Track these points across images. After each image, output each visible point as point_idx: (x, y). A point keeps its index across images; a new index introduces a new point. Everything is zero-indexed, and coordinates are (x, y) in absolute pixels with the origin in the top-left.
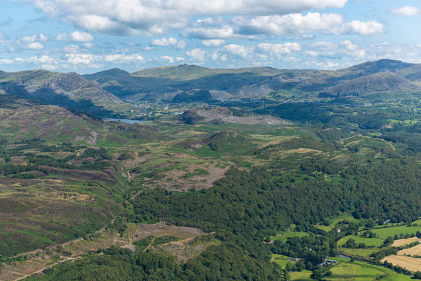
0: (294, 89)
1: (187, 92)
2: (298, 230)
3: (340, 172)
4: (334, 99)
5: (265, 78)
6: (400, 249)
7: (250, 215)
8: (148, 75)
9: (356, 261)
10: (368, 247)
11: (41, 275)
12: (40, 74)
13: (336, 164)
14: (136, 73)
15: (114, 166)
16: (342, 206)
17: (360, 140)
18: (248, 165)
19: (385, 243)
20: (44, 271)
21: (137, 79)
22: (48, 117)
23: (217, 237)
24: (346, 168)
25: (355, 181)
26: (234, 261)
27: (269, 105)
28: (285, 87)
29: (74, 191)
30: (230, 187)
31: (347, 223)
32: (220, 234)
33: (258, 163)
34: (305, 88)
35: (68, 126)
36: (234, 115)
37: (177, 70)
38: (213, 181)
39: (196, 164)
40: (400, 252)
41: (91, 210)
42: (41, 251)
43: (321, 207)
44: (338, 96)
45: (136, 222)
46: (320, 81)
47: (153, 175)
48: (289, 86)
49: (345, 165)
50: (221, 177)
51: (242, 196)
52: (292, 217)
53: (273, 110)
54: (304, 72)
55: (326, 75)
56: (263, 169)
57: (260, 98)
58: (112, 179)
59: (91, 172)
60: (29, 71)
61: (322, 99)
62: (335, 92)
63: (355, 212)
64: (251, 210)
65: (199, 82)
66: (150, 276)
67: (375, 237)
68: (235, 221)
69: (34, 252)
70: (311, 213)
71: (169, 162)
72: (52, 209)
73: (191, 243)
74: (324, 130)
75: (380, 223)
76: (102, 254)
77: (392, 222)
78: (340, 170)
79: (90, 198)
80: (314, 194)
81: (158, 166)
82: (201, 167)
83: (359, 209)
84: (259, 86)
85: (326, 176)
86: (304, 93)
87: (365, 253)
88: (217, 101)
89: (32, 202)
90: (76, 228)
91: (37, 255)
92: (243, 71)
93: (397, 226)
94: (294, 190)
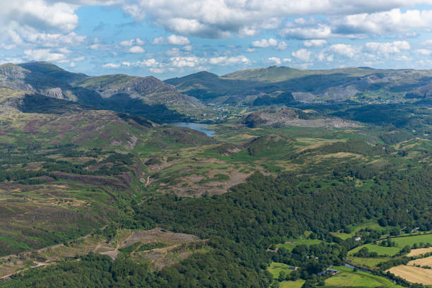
0: (382, 91)
1: (269, 95)
2: (312, 237)
3: (374, 177)
4: (420, 99)
5: (353, 79)
6: (412, 259)
7: (260, 222)
8: (237, 78)
9: (358, 272)
10: (381, 256)
11: (6, 280)
12: (117, 78)
13: (373, 169)
14: (226, 76)
15: (132, 171)
16: (367, 213)
17: (416, 143)
18: (278, 170)
19: (401, 252)
20: (11, 277)
21: (224, 82)
22: (90, 122)
23: (210, 244)
24: (381, 173)
25: (388, 187)
26: (216, 269)
27: (353, 107)
28: (372, 88)
29: (72, 197)
30: (246, 193)
31: (369, 231)
32: (213, 242)
33: (289, 167)
34: (392, 89)
35: (107, 131)
36: (300, 118)
37: (267, 72)
38: (229, 187)
39: (219, 169)
40: (412, 262)
41: (82, 216)
42: (15, 256)
43: (344, 214)
44: (425, 97)
45: (132, 228)
46: (411, 81)
47: (170, 181)
48: (376, 87)
49: (381, 170)
50: (242, 182)
51: (257, 202)
52: (309, 225)
53: (354, 112)
54: (395, 72)
55: (418, 74)
56: (292, 174)
57: (344, 100)
58: (124, 185)
59: (103, 177)
60: (108, 76)
61: (409, 100)
62: (422, 93)
63: (382, 219)
64: (262, 217)
65: (285, 84)
66: (117, 283)
67: (393, 246)
68: (240, 228)
69: (7, 258)
70: (333, 221)
71: (191, 167)
72: (38, 214)
73: (175, 250)
74: (390, 133)
75: (407, 232)
76: (78, 260)
77: (420, 230)
78: (375, 175)
79: (86, 205)
80: (339, 200)
81: (177, 172)
82: (224, 172)
83: (385, 217)
84: (345, 87)
85: (358, 181)
86: (391, 94)
87: (372, 263)
88: (299, 103)
89: (20, 208)
90: (59, 234)
91: (9, 260)
92: (335, 72)
93: (425, 234)
94: (317, 196)
